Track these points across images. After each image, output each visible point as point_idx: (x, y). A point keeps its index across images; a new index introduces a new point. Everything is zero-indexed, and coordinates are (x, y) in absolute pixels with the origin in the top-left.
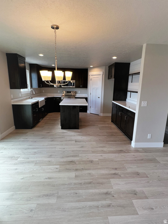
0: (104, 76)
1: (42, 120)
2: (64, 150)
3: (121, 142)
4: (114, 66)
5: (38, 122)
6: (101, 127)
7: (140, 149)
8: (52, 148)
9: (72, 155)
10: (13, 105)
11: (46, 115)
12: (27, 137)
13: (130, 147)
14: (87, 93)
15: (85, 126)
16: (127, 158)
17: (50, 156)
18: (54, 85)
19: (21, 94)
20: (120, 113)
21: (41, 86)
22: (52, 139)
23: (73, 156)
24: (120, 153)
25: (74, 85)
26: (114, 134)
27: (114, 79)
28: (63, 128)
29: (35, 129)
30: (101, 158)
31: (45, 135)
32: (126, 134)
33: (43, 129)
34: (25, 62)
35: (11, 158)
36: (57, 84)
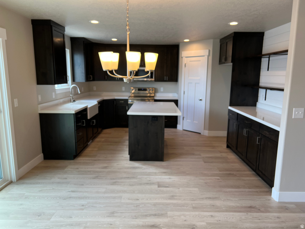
0: (211, 58)
1: (92, 142)
2: (137, 202)
3: (249, 188)
4: (232, 39)
5: (85, 146)
6: (206, 157)
7: (292, 206)
8: (114, 198)
9: (154, 213)
10: (41, 115)
11: (99, 133)
12: (65, 176)
13: (269, 200)
14: (177, 91)
15: (174, 156)
16: (264, 222)
17: (112, 214)
18: (124, 79)
19: (56, 94)
20: (245, 131)
21: (92, 78)
22: (114, 181)
23: (155, 215)
24: (250, 212)
25: (152, 77)
26: (235, 173)
27: (232, 64)
28: (132, 159)
29: (80, 159)
30: (211, 220)
31: (100, 172)
32: (260, 174)
33: (95, 160)
34: (64, 35)
35: (39, 216)
36: (128, 76)
